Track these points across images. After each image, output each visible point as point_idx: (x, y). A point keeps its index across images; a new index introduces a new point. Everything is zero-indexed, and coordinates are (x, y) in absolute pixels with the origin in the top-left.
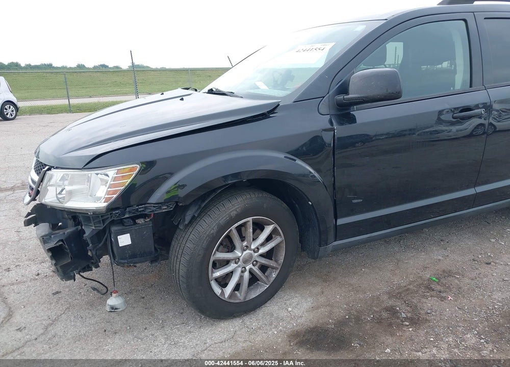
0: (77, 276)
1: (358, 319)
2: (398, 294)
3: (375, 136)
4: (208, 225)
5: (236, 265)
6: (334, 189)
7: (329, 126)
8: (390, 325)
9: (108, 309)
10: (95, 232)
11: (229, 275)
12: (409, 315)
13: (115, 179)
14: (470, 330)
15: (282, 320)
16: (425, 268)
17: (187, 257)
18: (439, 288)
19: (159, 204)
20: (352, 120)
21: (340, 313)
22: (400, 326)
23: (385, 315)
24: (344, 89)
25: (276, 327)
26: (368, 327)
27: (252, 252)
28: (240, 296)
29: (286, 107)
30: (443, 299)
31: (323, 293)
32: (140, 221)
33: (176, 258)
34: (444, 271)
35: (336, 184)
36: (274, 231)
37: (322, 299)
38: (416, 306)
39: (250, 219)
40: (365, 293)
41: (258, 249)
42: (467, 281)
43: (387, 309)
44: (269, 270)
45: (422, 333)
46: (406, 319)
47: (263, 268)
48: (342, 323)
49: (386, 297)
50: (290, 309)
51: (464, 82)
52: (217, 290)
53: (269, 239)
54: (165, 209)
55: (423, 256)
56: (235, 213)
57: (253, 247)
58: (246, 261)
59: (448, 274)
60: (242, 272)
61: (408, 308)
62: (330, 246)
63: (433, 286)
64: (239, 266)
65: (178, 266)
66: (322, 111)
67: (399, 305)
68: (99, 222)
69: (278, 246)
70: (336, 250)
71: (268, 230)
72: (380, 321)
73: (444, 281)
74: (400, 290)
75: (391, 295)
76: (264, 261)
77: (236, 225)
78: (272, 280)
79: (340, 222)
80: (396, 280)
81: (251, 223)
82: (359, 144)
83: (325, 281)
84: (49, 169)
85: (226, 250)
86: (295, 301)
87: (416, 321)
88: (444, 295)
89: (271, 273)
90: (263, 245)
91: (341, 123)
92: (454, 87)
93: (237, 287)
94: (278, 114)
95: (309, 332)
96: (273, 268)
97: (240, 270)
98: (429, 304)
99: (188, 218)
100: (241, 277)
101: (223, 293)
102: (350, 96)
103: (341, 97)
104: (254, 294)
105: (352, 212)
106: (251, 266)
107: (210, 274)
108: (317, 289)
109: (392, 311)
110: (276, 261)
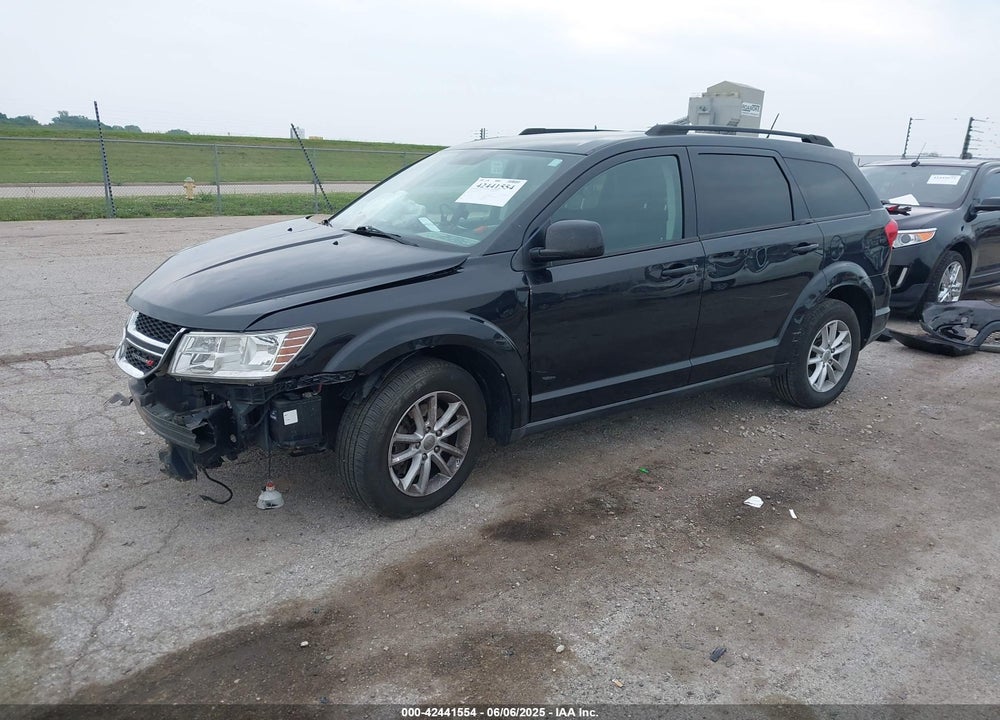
0: (201, 474)
1: (557, 512)
2: (603, 486)
3: (567, 294)
4: (390, 399)
5: (417, 450)
6: (529, 358)
7: (524, 285)
8: (594, 516)
9: (261, 505)
10: (251, 409)
11: (408, 463)
12: (615, 506)
13: (285, 344)
14: (679, 516)
15: (470, 516)
16: (634, 460)
17: (366, 437)
18: (648, 479)
19: (337, 374)
20: (548, 277)
21: (535, 506)
22: (605, 516)
23: (588, 507)
24: (539, 241)
25: (464, 523)
26: (570, 518)
27: (434, 435)
28: (420, 489)
29: (474, 262)
30: (653, 489)
31: (513, 488)
32: (308, 395)
33: (348, 441)
34: (655, 462)
35: (532, 353)
36: (460, 411)
37: (514, 495)
38: (622, 498)
39: (435, 393)
40: (564, 487)
41: (441, 431)
42: (680, 471)
43: (589, 502)
44: (452, 459)
45: (628, 520)
46: (612, 509)
47: (446, 456)
48: (539, 516)
49: (588, 490)
50: (477, 505)
51: (675, 231)
52: (396, 480)
53: (453, 420)
54: (343, 379)
55: (631, 446)
56: (420, 385)
57: (436, 429)
58: (427, 447)
59: (659, 464)
60: (424, 459)
61: (614, 500)
62: (523, 429)
63: (642, 478)
64: (420, 452)
65: (352, 449)
66: (514, 267)
67: (603, 497)
68: (260, 396)
69: (463, 429)
70: (530, 433)
71: (453, 408)
72: (582, 513)
73: (654, 472)
74: (604, 483)
75: (593, 488)
76: (447, 447)
77: (420, 400)
78: (456, 470)
79: (536, 398)
80: (600, 473)
81: (436, 398)
82: (544, 307)
83: (515, 476)
84: (186, 332)
85: (406, 431)
86: (481, 498)
87: (621, 511)
88: (654, 486)
89: (454, 463)
90: (447, 426)
91: (535, 282)
92: (665, 237)
93: (416, 479)
94: (465, 270)
95: (503, 526)
96: (457, 456)
97: (420, 455)
98: (637, 494)
99: (366, 392)
100: (422, 465)
101: (401, 484)
102: (546, 250)
103: (536, 251)
104: (434, 489)
105: (549, 387)
106: (432, 452)
107: (389, 459)
108: (507, 485)
109: (596, 503)
110: (460, 448)
